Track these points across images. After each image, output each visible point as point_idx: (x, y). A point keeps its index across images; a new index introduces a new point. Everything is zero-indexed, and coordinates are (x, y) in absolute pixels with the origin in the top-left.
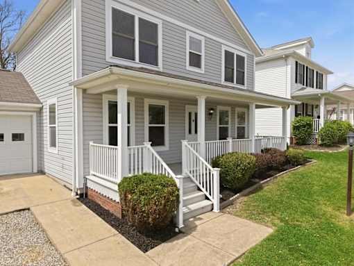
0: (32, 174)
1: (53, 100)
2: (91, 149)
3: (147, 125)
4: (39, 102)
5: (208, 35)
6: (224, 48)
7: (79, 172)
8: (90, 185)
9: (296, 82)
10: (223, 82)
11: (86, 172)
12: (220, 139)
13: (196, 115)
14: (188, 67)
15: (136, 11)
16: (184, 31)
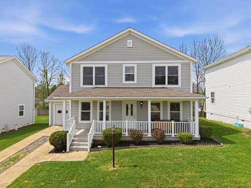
5: (139, 62)
6: (154, 66)
13: (132, 106)
14: (124, 82)
15: (94, 64)
16: (121, 65)
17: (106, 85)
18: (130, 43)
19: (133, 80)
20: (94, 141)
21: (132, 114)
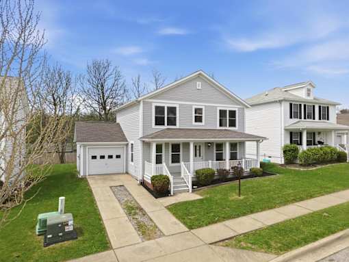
0: (123, 173)
1: (132, 142)
2: (146, 165)
3: (171, 153)
4: (127, 141)
5: (207, 104)
6: (218, 109)
7: (141, 173)
8: (145, 179)
9: (291, 117)
10: (218, 128)
11: (143, 174)
12: (217, 160)
13: (200, 147)
14: (194, 123)
15: (166, 104)
16: (191, 106)
17: (178, 126)
18: (199, 85)
19: (201, 121)
20: (193, 182)
21: (200, 156)
